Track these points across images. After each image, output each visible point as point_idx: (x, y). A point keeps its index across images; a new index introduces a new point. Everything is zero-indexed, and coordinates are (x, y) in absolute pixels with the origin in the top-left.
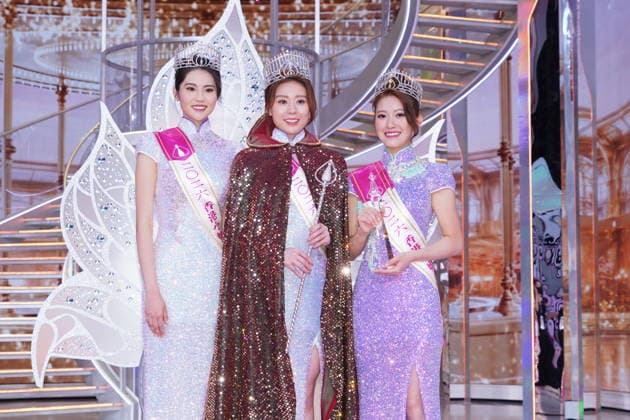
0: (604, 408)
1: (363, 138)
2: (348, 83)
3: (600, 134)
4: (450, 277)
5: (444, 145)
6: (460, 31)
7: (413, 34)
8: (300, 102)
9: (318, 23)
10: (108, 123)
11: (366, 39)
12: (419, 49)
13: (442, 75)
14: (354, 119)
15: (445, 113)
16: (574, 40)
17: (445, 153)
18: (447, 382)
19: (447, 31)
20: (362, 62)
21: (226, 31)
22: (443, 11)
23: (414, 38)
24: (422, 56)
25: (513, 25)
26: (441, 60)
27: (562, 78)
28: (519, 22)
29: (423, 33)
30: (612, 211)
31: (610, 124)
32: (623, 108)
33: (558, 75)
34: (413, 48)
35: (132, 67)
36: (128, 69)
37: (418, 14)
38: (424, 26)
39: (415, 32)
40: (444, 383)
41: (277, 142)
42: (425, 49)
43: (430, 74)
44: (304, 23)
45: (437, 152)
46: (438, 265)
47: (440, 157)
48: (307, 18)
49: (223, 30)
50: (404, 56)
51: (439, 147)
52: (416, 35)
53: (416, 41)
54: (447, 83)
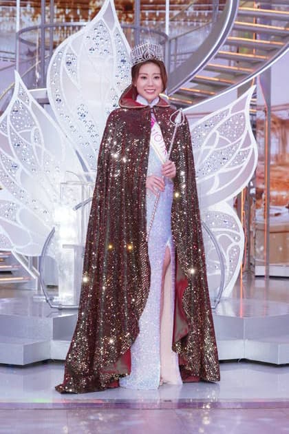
1: (198, 94)
4: (256, 191)
5: (255, 100)
6: (266, 20)
7: (234, 22)
8: (156, 78)
9: (167, 12)
10: (20, 85)
11: (201, 24)
12: (238, 32)
13: (254, 51)
14: (192, 81)
15: (256, 78)
17: (255, 105)
18: (253, 263)
19: (258, 19)
20: (199, 41)
21: (103, 20)
22: (256, 5)
23: (235, 24)
24: (238, 37)
26: (254, 40)
29: (242, 21)
34: (234, 32)
36: (35, 45)
37: (238, 8)
38: (242, 16)
39: (236, 20)
40: (251, 264)
41: (139, 104)
42: (243, 33)
43: (246, 50)
44: (158, 13)
45: (251, 105)
46: (249, 184)
47: (252, 108)
48: (160, 9)
49: (101, 20)
50: (228, 37)
51: (252, 101)
52: (237, 22)
53: (236, 27)
54: (257, 56)
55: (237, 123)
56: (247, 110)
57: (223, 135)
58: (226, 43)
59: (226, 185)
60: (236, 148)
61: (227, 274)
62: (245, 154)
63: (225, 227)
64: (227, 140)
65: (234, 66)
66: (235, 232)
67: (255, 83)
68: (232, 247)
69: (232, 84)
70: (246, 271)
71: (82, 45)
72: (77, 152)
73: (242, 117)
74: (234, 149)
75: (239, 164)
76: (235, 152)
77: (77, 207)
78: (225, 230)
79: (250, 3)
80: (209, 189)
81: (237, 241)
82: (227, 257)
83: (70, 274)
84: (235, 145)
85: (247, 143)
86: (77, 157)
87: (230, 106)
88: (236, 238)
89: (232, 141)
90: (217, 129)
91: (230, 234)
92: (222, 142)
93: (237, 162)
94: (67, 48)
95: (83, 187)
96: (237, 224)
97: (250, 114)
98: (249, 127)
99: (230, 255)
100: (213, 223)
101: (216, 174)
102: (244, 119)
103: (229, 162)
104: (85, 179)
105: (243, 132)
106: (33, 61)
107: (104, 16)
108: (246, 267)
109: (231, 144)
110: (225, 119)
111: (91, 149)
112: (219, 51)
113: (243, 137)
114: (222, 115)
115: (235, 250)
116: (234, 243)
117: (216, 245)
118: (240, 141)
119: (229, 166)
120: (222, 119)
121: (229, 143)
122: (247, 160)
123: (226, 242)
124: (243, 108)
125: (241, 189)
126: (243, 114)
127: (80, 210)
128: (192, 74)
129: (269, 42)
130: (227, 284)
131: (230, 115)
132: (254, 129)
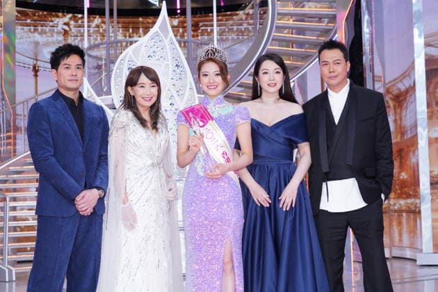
0: (394, 258)
1: (244, 97)
2: (234, 65)
3: (388, 91)
6: (301, 31)
7: (273, 33)
9: (215, 28)
10: (88, 89)
11: (245, 37)
12: (277, 42)
13: (291, 58)
14: (238, 86)
16: (372, 35)
19: (294, 31)
20: (243, 51)
21: (159, 32)
22: (291, 19)
23: (274, 36)
24: (279, 46)
25: (334, 27)
26: (291, 49)
27: (364, 58)
28: (337, 25)
29: (279, 32)
30: (396, 138)
31: (394, 85)
32: (402, 75)
33: (362, 56)
34: (274, 42)
35: (104, 57)
36: (101, 59)
37: (276, 21)
38: (280, 28)
42: (281, 42)
44: (209, 29)
49: (157, 31)
50: (268, 47)
52: (275, 34)
53: (275, 37)
54: (294, 63)
71: (141, 53)
79: (287, 17)
94: (128, 56)
106: (100, 74)
107: (160, 28)
128: (238, 79)
129: (303, 50)
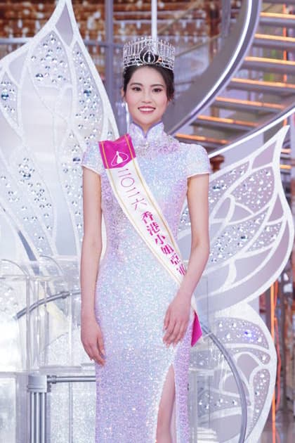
2: (187, 87)
5: (287, 151)
7: (256, 35)
9: (154, 22)
11: (204, 40)
12: (261, 50)
13: (286, 77)
14: (193, 124)
15: (288, 118)
17: (289, 159)
18: (291, 397)
19: (291, 31)
20: (202, 64)
21: (57, 32)
22: (287, 11)
23: (256, 38)
24: (264, 57)
26: (284, 62)
29: (265, 33)
34: (255, 49)
37: (260, 13)
38: (267, 26)
39: (257, 33)
40: (288, 399)
42: (268, 50)
43: (272, 76)
44: (139, 23)
45: (281, 158)
46: (282, 275)
47: (285, 164)
48: (142, 18)
49: (53, 32)
50: (246, 58)
51: (282, 153)
52: (258, 36)
53: (258, 42)
54: (290, 86)
55: (262, 183)
56: (276, 165)
57: (241, 202)
58: (244, 67)
59: (248, 278)
60: (261, 221)
61: (250, 415)
62: (275, 231)
63: (247, 342)
64: (247, 208)
65: (257, 100)
66: (261, 348)
67: (288, 123)
68: (259, 372)
69: (253, 127)
70: (281, 409)
71: (25, 68)
72: (20, 234)
73: (269, 174)
74: (257, 222)
75: (265, 245)
76: (259, 226)
77: (20, 315)
78: (247, 345)
79: (278, 7)
80: (221, 284)
81: (266, 362)
82: (250, 388)
83: (10, 418)
84: (258, 216)
85: (278, 212)
86: (20, 242)
87: (251, 158)
88: (264, 358)
89: (255, 211)
90: (232, 193)
91: (255, 352)
92: (239, 213)
93: (262, 243)
94: (1, 73)
95: (28, 284)
96: (264, 337)
97: (282, 173)
98: (279, 190)
99: (255, 385)
100: (228, 337)
101: (231, 262)
102: (272, 178)
103: (250, 243)
104: (31, 271)
105: (270, 197)
107: (58, 25)
108: (280, 404)
109: (253, 215)
110: (244, 176)
111: (41, 227)
112: (233, 79)
113: (271, 204)
114: (239, 171)
115: (263, 376)
116: (261, 366)
117: (234, 369)
118: (266, 211)
119: (251, 248)
120: (238, 176)
121: (250, 214)
122: (277, 240)
123: (249, 364)
124: (271, 160)
125: (270, 283)
126: (270, 169)
127: (24, 319)
128: (192, 113)
130: (252, 429)
131: (250, 171)
132: (289, 195)
